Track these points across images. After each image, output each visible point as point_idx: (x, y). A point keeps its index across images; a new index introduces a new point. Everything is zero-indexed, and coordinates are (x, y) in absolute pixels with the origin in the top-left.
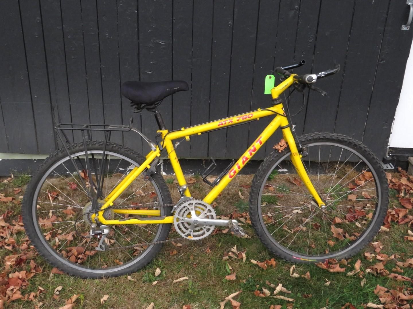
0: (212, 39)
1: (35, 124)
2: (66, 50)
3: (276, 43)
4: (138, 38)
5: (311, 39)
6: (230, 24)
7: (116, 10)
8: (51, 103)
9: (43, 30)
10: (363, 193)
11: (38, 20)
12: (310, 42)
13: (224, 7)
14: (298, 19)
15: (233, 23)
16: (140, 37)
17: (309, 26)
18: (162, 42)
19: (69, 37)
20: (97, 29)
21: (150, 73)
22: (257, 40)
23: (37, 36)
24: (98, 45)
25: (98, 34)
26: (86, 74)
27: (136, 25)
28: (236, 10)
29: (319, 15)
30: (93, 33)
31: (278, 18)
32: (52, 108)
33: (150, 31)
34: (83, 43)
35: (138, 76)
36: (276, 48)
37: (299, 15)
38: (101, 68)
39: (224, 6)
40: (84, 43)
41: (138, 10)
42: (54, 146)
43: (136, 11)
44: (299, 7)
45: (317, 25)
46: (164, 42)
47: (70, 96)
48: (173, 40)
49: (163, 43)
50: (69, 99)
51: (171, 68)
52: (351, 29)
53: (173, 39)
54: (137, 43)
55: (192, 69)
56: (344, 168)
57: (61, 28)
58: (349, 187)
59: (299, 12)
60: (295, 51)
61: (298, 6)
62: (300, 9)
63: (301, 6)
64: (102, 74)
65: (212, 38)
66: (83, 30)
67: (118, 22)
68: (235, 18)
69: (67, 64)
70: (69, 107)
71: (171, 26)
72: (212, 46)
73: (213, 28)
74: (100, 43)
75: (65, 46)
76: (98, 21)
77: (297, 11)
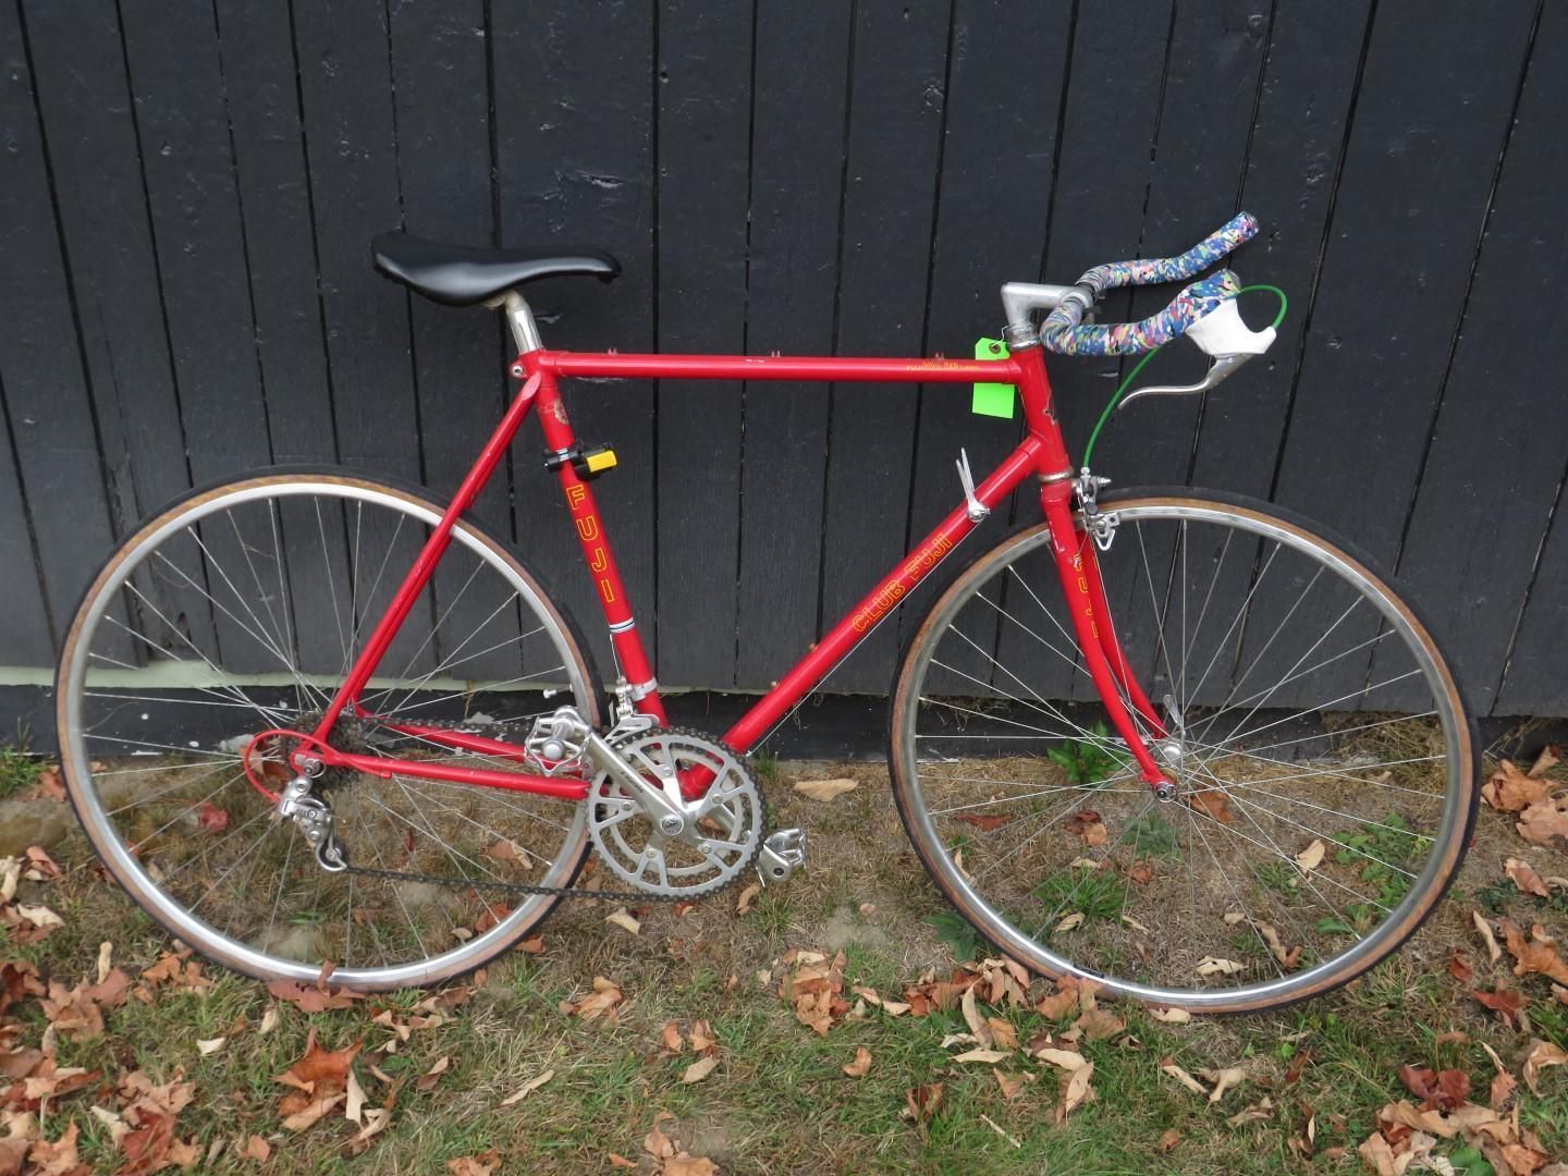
0: (845, 170)
1: (34, 540)
2: (156, 212)
3: (1148, 187)
4: (494, 163)
5: (1316, 172)
6: (932, 99)
7: (384, 27)
8: (101, 453)
9: (41, 120)
10: (1511, 863)
11: (14, 71)
12: (1311, 187)
13: (906, 16)
14: (1261, 79)
15: (946, 92)
16: (502, 154)
17: (1309, 109)
18: (608, 181)
19: (165, 153)
20: (297, 117)
21: (551, 321)
22: (1056, 172)
23: (13, 146)
24: (305, 193)
25: (299, 139)
26: (255, 325)
27: (480, 98)
28: (962, 30)
29: (1363, 58)
30: (276, 137)
31: (1165, 72)
32: (106, 475)
33: (547, 126)
34: (233, 184)
35: (498, 335)
36: (1145, 211)
37: (1265, 58)
38: (321, 298)
39: (906, 10)
40: (237, 183)
41: (487, 26)
43: (481, 33)
44: (1268, 18)
45: (1349, 102)
46: (617, 181)
47: (184, 419)
48: (656, 171)
49: (609, 185)
50: (184, 434)
51: (650, 299)
52: (1511, 126)
53: (656, 164)
54: (489, 183)
55: (746, 304)
56: (1423, 740)
57: (126, 109)
59: (1268, 44)
61: (1264, 14)
62: (1270, 31)
63: (1278, 14)
64: (327, 324)
65: (846, 162)
66: (230, 122)
67: (392, 81)
68: (956, 69)
69: (163, 277)
70: (185, 469)
71: (650, 105)
72: (842, 200)
73: (848, 114)
74: (315, 183)
75: (151, 197)
76: (298, 78)
77: (1258, 37)
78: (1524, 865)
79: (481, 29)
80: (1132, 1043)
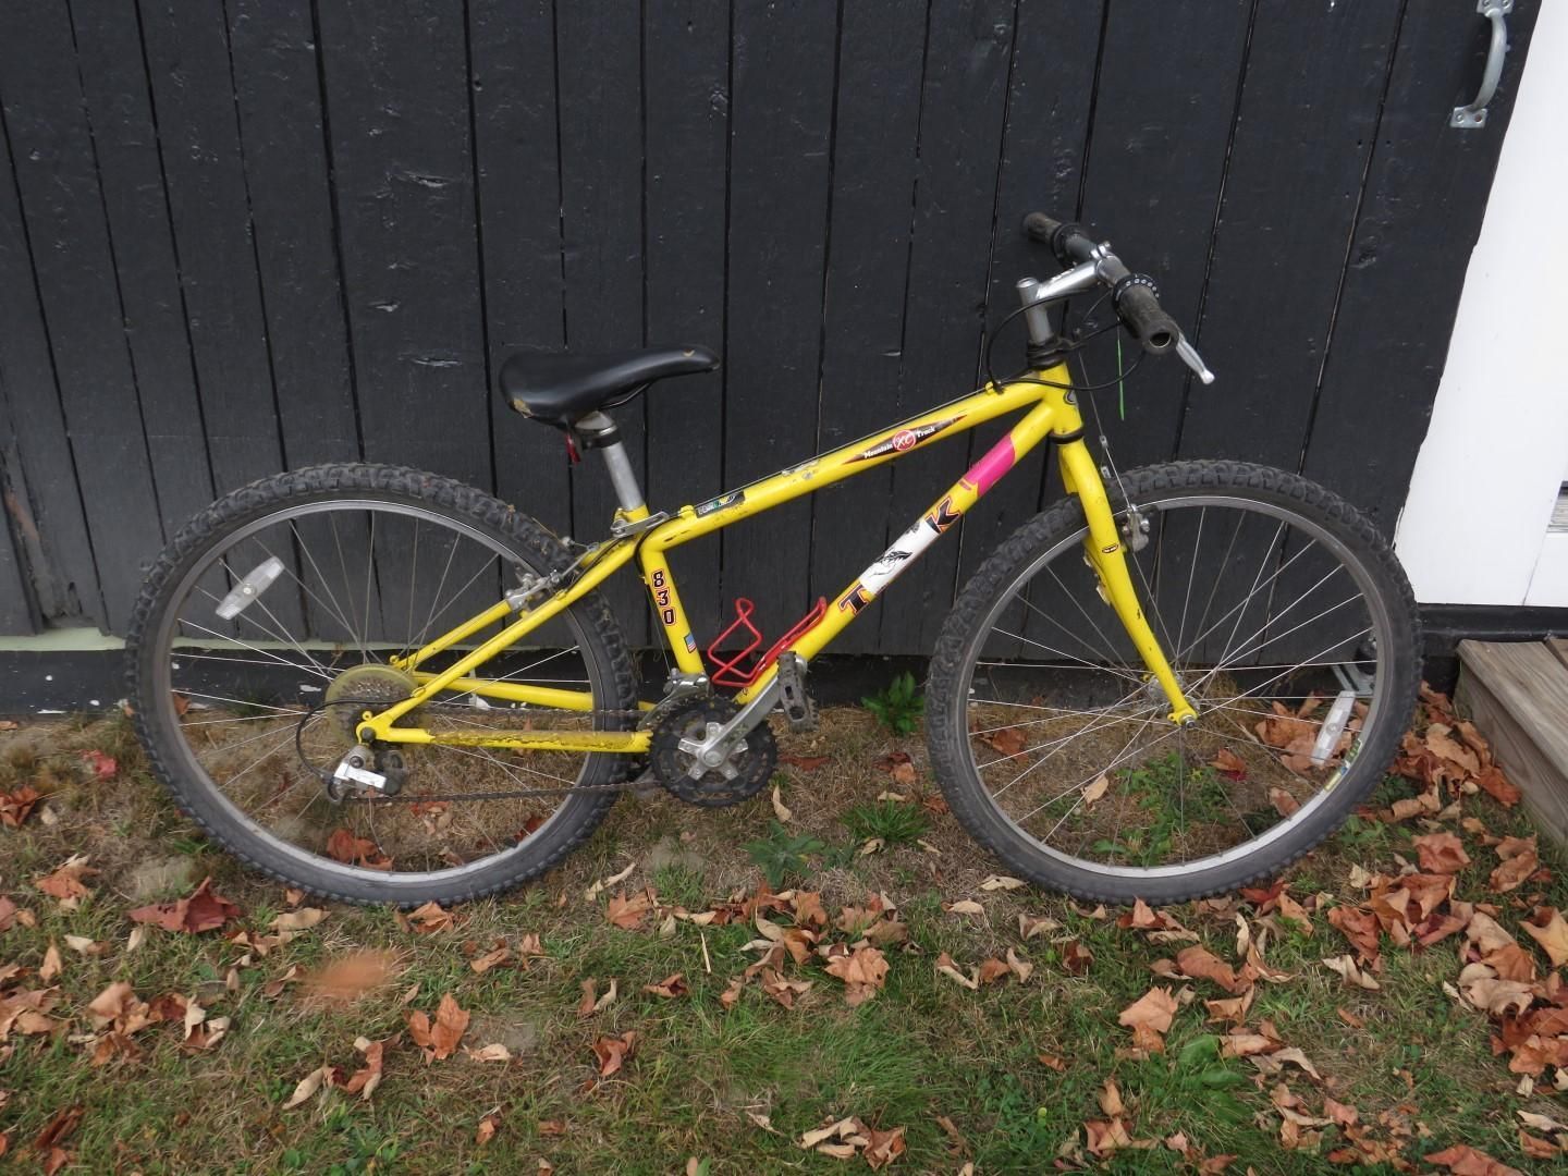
0: (644, 168)
2: (28, 213)
3: (916, 183)
4: (330, 166)
5: (1064, 167)
6: (718, 104)
7: (225, 42)
10: (1275, 793)
12: (1060, 181)
13: (690, 29)
14: (1009, 82)
15: (730, 98)
16: (337, 157)
17: (1054, 109)
18: (433, 181)
19: (34, 158)
20: (151, 124)
21: (390, 309)
22: (832, 169)
24: (162, 194)
25: (155, 145)
26: (124, 316)
27: (314, 106)
28: (740, 40)
29: (1099, 62)
30: (133, 143)
31: (923, 77)
33: (376, 131)
34: (97, 186)
35: (342, 322)
36: (914, 203)
37: (1011, 63)
38: (182, 290)
39: (690, 23)
40: (101, 185)
41: (316, 39)
42: (23, 603)
43: (312, 47)
44: (1011, 27)
45: (1088, 103)
46: (441, 181)
47: (64, 403)
48: (475, 172)
49: (435, 185)
50: (64, 417)
51: (478, 289)
52: (1234, 123)
53: (475, 165)
54: (326, 184)
55: (564, 292)
58: (1220, 765)
59: (1013, 49)
60: (995, 219)
61: (1008, 24)
62: (1015, 38)
63: (1020, 23)
64: (190, 313)
65: (645, 161)
66: (91, 130)
67: (235, 91)
68: (737, 76)
69: (38, 271)
70: (67, 450)
71: (466, 111)
72: (644, 198)
73: (644, 118)
74: (170, 185)
75: (24, 197)
76: (150, 89)
77: (1005, 43)
78: (1286, 794)
79: (311, 42)
80: (912, 947)
